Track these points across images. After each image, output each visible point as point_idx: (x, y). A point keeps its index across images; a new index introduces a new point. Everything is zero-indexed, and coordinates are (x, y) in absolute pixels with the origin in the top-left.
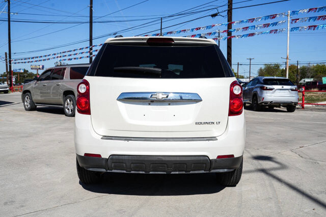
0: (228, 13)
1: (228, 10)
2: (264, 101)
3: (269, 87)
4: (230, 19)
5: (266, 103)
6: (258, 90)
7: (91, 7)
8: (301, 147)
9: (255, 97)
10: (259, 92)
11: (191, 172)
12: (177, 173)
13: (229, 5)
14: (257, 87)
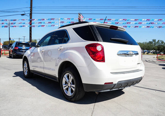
0: (30, 15)
4: (31, 18)
13: (30, 11)
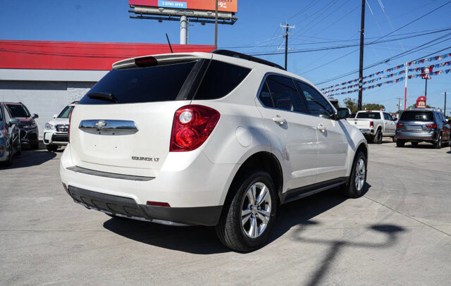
7: (362, 32)
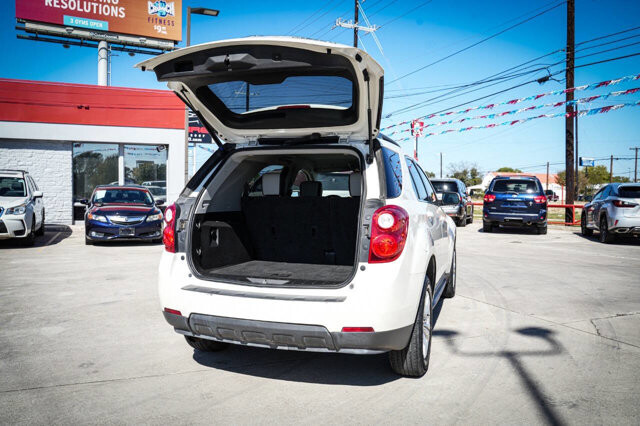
0: (566, 76)
1: (567, 71)
2: (618, 225)
3: (628, 201)
4: (570, 84)
5: (622, 229)
6: (608, 206)
8: (618, 315)
9: (604, 218)
10: (609, 210)
11: (307, 349)
12: (286, 348)
13: (568, 62)
14: (607, 202)
